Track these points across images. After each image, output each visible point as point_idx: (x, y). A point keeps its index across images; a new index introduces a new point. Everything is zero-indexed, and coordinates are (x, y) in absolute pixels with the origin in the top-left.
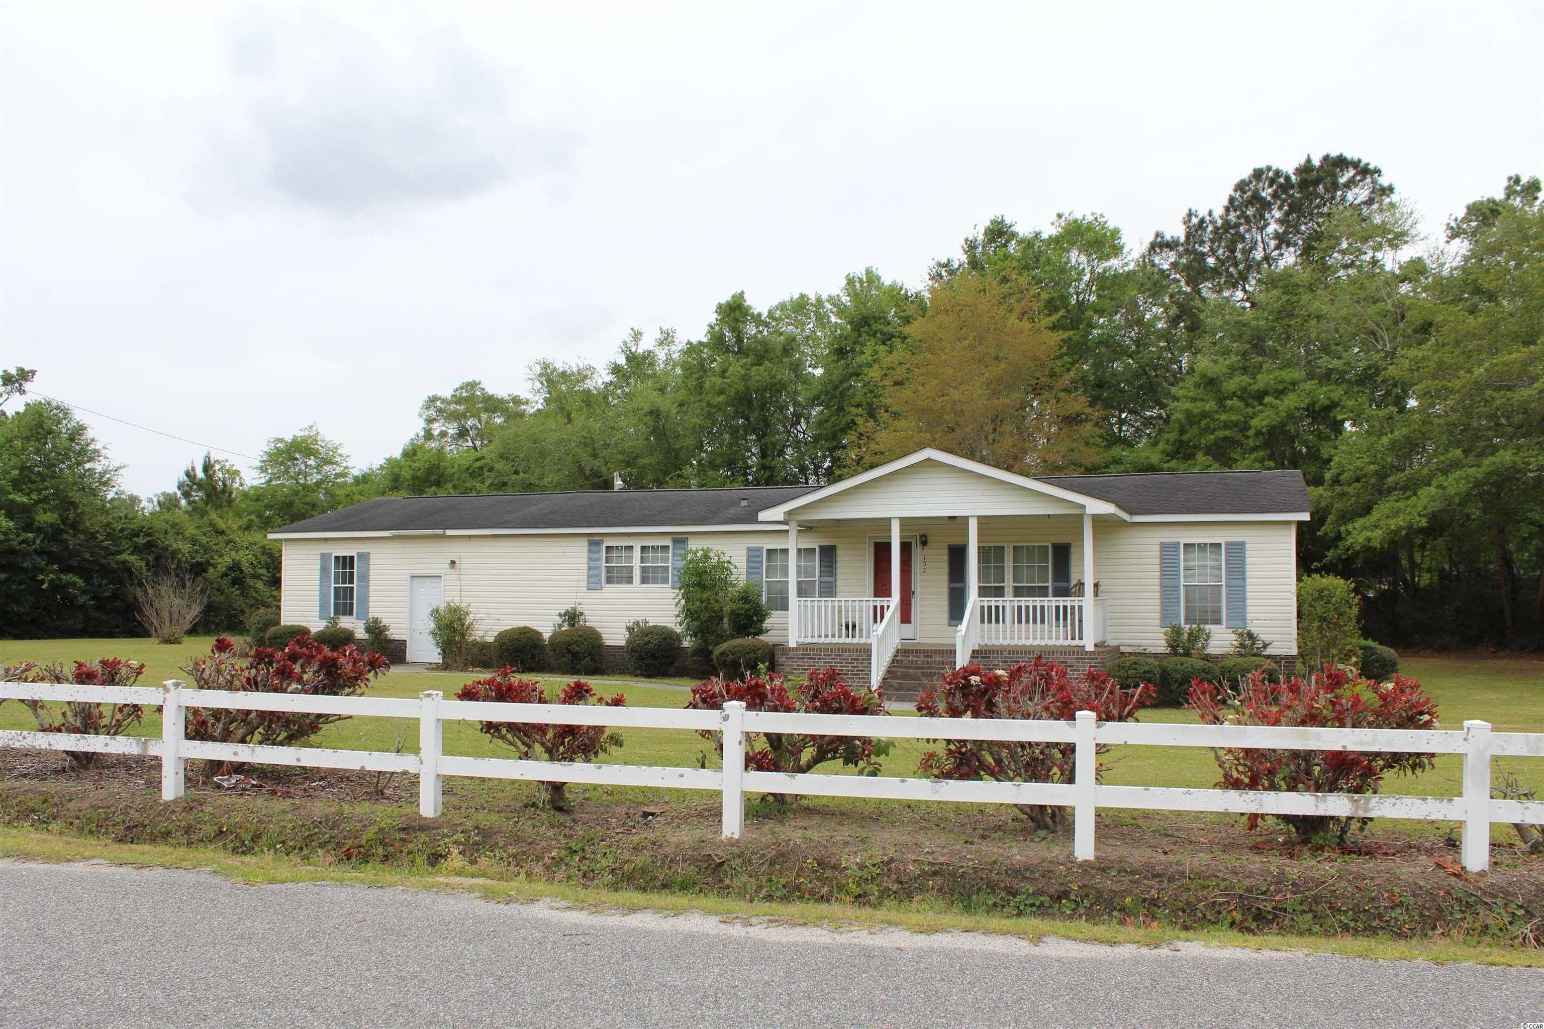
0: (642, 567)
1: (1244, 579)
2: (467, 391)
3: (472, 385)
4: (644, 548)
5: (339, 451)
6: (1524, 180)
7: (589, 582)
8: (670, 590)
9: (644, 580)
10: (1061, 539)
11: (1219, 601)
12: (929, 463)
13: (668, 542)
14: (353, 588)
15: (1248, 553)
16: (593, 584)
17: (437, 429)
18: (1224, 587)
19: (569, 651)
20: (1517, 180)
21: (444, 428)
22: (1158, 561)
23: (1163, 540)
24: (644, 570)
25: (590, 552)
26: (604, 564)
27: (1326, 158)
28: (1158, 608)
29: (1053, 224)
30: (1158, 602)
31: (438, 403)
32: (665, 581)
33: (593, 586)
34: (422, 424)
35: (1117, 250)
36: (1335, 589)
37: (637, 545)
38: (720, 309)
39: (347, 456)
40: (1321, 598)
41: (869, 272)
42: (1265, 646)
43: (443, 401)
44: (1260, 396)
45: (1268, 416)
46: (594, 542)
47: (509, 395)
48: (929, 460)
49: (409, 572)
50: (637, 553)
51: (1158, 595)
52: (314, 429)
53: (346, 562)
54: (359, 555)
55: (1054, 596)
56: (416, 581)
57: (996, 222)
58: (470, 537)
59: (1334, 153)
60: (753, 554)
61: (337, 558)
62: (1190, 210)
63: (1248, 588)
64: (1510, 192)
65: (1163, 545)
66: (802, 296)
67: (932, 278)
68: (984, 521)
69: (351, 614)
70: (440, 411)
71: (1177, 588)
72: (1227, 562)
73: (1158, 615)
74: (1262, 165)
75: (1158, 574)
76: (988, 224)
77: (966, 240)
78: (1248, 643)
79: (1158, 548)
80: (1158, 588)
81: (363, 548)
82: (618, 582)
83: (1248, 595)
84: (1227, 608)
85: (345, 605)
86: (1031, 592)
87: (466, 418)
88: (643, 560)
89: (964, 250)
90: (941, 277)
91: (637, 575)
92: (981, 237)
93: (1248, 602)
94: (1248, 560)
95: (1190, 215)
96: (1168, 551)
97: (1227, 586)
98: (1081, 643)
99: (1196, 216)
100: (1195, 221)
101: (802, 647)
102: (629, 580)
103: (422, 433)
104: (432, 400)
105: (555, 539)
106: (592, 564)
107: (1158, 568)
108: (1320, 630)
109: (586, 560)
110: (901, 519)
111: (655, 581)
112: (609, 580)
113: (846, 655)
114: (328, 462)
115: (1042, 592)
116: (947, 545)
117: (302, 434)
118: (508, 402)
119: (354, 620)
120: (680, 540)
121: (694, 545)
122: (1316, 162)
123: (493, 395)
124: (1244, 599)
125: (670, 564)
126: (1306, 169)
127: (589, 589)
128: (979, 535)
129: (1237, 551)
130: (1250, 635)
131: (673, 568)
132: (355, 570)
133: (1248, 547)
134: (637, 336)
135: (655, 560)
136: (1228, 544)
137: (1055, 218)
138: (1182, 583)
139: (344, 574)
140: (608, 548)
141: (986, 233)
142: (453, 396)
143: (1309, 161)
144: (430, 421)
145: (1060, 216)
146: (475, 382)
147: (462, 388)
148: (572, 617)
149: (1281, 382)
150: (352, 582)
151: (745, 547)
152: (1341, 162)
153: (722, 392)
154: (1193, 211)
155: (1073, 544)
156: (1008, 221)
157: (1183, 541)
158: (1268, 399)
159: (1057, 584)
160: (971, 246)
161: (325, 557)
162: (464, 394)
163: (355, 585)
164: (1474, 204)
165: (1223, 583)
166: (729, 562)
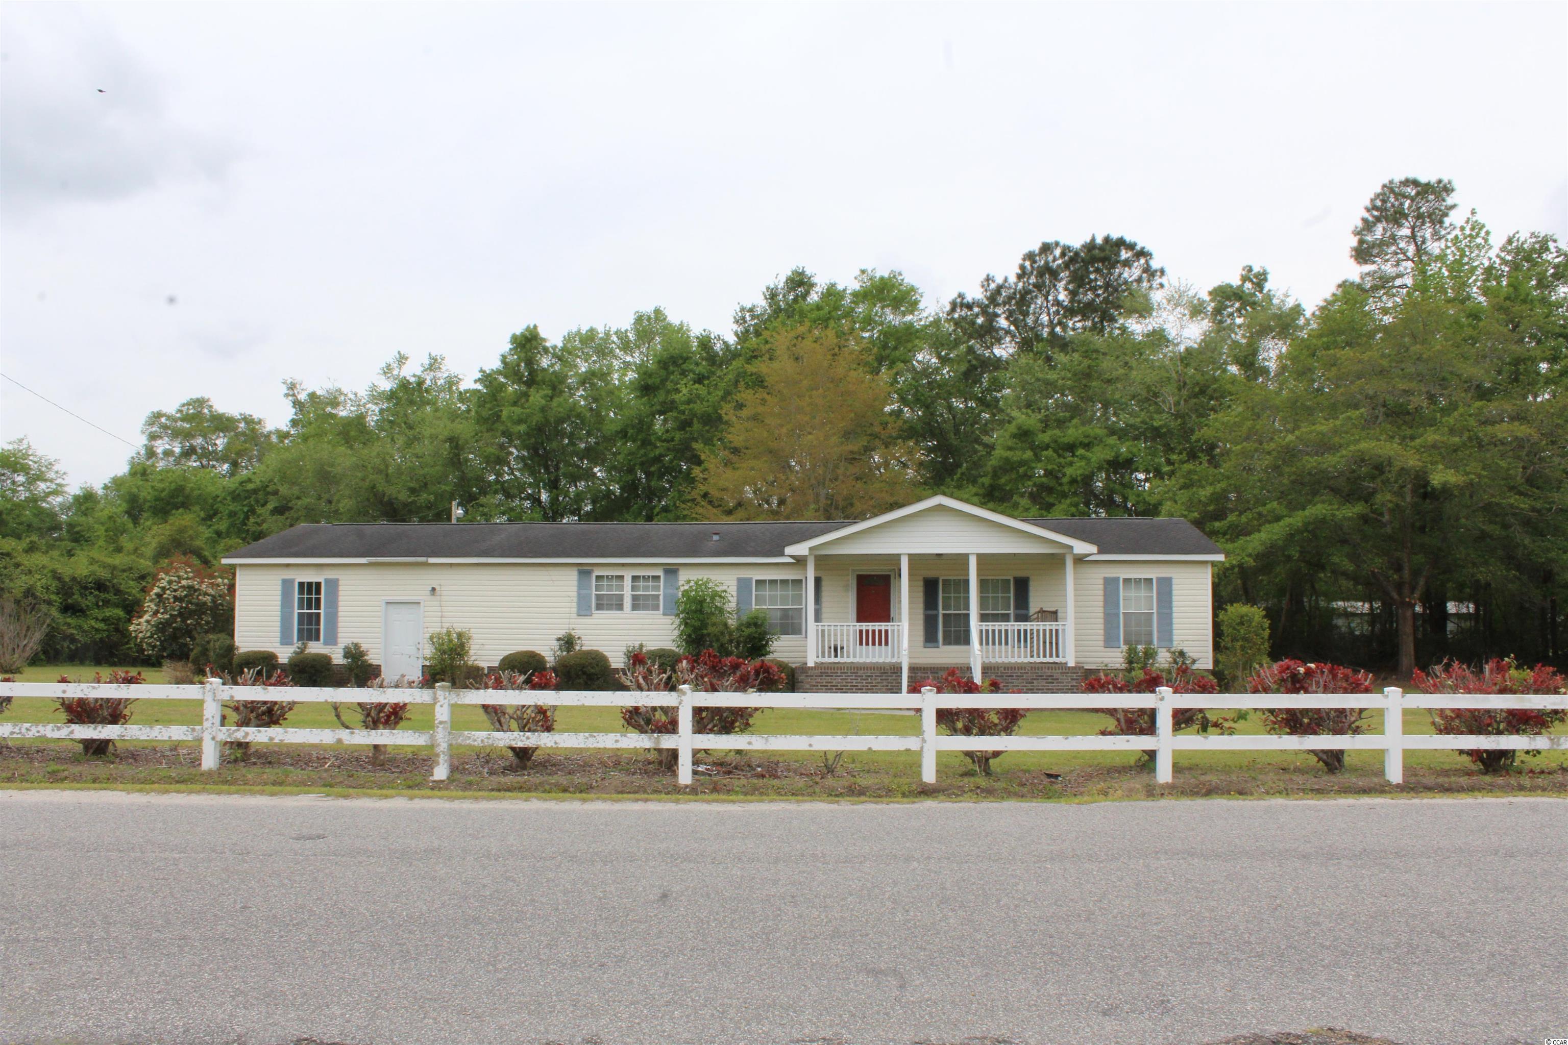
0: (633, 595)
1: (1171, 608)
2: (194, 407)
3: (200, 402)
4: (635, 578)
5: (55, 468)
6: (1256, 269)
7: (579, 607)
8: (662, 617)
9: (635, 607)
10: (1021, 574)
11: (1151, 625)
12: (940, 508)
13: (659, 572)
14: (319, 614)
15: (1174, 587)
16: (583, 610)
17: (161, 446)
18: (1155, 616)
19: (584, 673)
20: (1250, 269)
21: (168, 447)
22: (1102, 593)
23: (1107, 575)
24: (635, 598)
25: (580, 580)
26: (594, 592)
27: (1107, 240)
28: (1102, 632)
29: (856, 278)
30: (1102, 626)
31: (163, 420)
32: (656, 608)
33: (583, 612)
34: (143, 440)
35: (913, 306)
36: (1254, 615)
37: (628, 575)
38: (514, 339)
39: (65, 473)
40: (1242, 623)
41: (657, 311)
42: (1194, 662)
43: (169, 417)
44: (1071, 448)
45: (1080, 467)
46: (584, 572)
47: (241, 415)
48: (940, 505)
49: (383, 598)
50: (628, 582)
51: (1102, 621)
52: (25, 442)
53: (311, 591)
54: (326, 580)
55: (1016, 621)
56: (391, 607)
57: (797, 272)
58: (451, 565)
59: (1115, 236)
60: (743, 584)
61: (301, 584)
62: (988, 276)
63: (1174, 615)
64: (1245, 279)
65: (1105, 579)
66: (592, 330)
67: (737, 322)
68: (981, 557)
69: (318, 639)
70: (165, 427)
71: (1118, 615)
72: (1158, 593)
73: (1102, 638)
74: (1050, 240)
75: (1101, 604)
76: (790, 273)
77: (768, 288)
78: (1180, 660)
79: (1102, 581)
80: (1102, 615)
81: (331, 574)
82: (608, 609)
83: (1174, 621)
84: (1158, 631)
85: (310, 630)
86: (995, 618)
87: (193, 437)
88: (633, 588)
89: (765, 296)
90: (745, 322)
91: (628, 602)
92: (781, 285)
93: (1175, 626)
94: (1174, 592)
95: (988, 279)
96: (1110, 585)
97: (1158, 613)
98: (1063, 660)
99: (993, 281)
100: (993, 286)
101: (818, 666)
102: (620, 607)
103: (143, 452)
104: (157, 416)
105: (543, 568)
106: (583, 592)
107: (1101, 598)
108: (1243, 648)
109: (575, 589)
110: (910, 555)
111: (646, 608)
112: (599, 607)
113: (860, 673)
114: (40, 477)
115: (1005, 618)
116: (921, 578)
117: (10, 447)
118: (238, 421)
119: (322, 646)
120: (671, 571)
121: (684, 576)
122: (1099, 241)
123: (224, 414)
124: (1171, 624)
125: (661, 593)
126: (1090, 246)
127: (579, 615)
128: (978, 570)
129: (1166, 585)
130: (1182, 654)
131: (665, 597)
132: (322, 596)
133: (1174, 581)
134: (402, 359)
135: (646, 588)
136: (1158, 579)
137: (859, 273)
138: (1122, 611)
139: (310, 600)
140: (599, 578)
141: (787, 282)
142: (180, 411)
143: (1093, 239)
144: (153, 437)
145: (863, 272)
146: (203, 399)
147: (188, 404)
148: (568, 642)
149: (1087, 437)
150: (318, 607)
151: (735, 577)
152: (1121, 243)
153: (520, 421)
154: (991, 276)
155: (1031, 578)
156: (808, 272)
157: (1123, 576)
158: (1080, 452)
159: (1018, 612)
160: (772, 295)
161: (286, 584)
162: (191, 411)
163: (322, 611)
164: (1220, 287)
165: (1155, 611)
166: (725, 591)
